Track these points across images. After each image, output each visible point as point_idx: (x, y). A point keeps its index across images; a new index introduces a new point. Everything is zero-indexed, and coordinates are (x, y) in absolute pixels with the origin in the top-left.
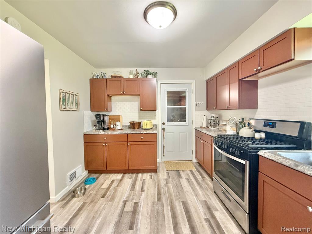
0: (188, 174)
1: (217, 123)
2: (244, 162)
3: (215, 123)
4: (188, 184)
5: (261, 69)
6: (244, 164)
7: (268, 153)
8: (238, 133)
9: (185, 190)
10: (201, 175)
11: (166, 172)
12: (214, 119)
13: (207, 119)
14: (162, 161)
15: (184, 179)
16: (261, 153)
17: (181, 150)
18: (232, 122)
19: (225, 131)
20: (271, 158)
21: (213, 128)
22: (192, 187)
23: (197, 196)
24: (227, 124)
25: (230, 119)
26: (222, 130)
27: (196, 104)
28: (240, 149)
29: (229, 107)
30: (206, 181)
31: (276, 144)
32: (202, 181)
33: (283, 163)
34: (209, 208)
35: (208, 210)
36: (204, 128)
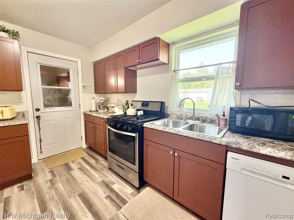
0: (79, 163)
1: (106, 105)
2: (135, 134)
3: (104, 106)
4: (82, 173)
5: (141, 62)
6: (135, 136)
7: (149, 124)
8: (125, 113)
9: (79, 181)
10: (94, 158)
11: (49, 172)
12: (103, 102)
13: (96, 102)
14: (39, 160)
15: (75, 170)
16: (145, 125)
17: (67, 140)
18: (120, 104)
19: (114, 112)
20: (151, 127)
21: (102, 111)
22: (87, 175)
23: (94, 180)
24: (115, 106)
25: (118, 101)
26: (111, 112)
27: (84, 87)
28: (131, 125)
29: (117, 91)
30: (100, 162)
31: (150, 117)
32: (96, 163)
33: (158, 129)
34: (107, 185)
35: (107, 187)
36: (94, 111)
